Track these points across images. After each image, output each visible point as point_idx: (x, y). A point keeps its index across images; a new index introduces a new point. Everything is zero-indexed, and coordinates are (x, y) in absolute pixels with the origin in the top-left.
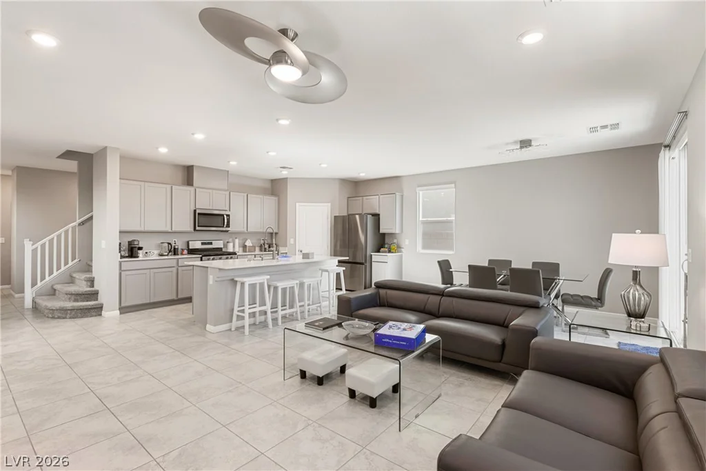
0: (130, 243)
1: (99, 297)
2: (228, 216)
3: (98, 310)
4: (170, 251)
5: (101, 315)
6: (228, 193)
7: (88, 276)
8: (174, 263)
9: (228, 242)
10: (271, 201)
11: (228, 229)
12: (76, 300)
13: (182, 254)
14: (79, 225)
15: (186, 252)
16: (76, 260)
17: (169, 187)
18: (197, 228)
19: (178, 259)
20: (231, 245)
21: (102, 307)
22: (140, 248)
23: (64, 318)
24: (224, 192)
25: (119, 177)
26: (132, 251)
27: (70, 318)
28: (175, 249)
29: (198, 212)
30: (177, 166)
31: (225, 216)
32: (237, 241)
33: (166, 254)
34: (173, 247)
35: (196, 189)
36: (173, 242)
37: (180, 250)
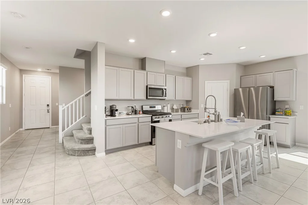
0: (111, 107)
1: (94, 142)
2: (165, 89)
3: (93, 151)
4: (133, 112)
5: (94, 154)
6: (165, 75)
7: (89, 127)
8: (136, 120)
9: (164, 106)
10: (188, 80)
11: (165, 98)
12: (81, 143)
13: (139, 114)
14: (86, 96)
15: (141, 112)
16: (84, 116)
17: (133, 70)
18: (149, 97)
19: (138, 118)
20: (166, 108)
21: (95, 150)
22: (117, 110)
23: (74, 156)
24: (162, 74)
25: (105, 64)
26: (112, 112)
27: (78, 156)
28: (135, 110)
29: (149, 87)
30: (136, 58)
31: (164, 90)
32: (169, 105)
33: (131, 114)
34: (134, 109)
35: (147, 73)
36: (134, 106)
37: (138, 112)
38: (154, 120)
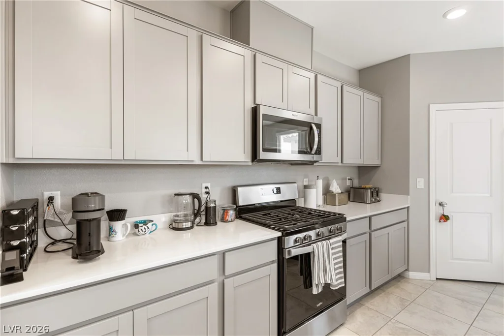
2: (319, 126)
4: (197, 215)
6: (313, 74)
9: (306, 187)
11: (317, 158)
13: (223, 220)
15: (231, 213)
17: (195, 34)
18: (263, 155)
20: (312, 192)
24: (306, 73)
28: (207, 209)
29: (263, 111)
31: (314, 127)
32: (320, 183)
33: (189, 224)
34: (203, 202)
35: (255, 56)
36: (204, 190)
37: (219, 213)
38: (289, 252)
